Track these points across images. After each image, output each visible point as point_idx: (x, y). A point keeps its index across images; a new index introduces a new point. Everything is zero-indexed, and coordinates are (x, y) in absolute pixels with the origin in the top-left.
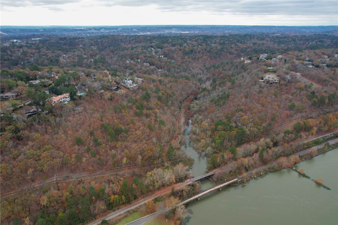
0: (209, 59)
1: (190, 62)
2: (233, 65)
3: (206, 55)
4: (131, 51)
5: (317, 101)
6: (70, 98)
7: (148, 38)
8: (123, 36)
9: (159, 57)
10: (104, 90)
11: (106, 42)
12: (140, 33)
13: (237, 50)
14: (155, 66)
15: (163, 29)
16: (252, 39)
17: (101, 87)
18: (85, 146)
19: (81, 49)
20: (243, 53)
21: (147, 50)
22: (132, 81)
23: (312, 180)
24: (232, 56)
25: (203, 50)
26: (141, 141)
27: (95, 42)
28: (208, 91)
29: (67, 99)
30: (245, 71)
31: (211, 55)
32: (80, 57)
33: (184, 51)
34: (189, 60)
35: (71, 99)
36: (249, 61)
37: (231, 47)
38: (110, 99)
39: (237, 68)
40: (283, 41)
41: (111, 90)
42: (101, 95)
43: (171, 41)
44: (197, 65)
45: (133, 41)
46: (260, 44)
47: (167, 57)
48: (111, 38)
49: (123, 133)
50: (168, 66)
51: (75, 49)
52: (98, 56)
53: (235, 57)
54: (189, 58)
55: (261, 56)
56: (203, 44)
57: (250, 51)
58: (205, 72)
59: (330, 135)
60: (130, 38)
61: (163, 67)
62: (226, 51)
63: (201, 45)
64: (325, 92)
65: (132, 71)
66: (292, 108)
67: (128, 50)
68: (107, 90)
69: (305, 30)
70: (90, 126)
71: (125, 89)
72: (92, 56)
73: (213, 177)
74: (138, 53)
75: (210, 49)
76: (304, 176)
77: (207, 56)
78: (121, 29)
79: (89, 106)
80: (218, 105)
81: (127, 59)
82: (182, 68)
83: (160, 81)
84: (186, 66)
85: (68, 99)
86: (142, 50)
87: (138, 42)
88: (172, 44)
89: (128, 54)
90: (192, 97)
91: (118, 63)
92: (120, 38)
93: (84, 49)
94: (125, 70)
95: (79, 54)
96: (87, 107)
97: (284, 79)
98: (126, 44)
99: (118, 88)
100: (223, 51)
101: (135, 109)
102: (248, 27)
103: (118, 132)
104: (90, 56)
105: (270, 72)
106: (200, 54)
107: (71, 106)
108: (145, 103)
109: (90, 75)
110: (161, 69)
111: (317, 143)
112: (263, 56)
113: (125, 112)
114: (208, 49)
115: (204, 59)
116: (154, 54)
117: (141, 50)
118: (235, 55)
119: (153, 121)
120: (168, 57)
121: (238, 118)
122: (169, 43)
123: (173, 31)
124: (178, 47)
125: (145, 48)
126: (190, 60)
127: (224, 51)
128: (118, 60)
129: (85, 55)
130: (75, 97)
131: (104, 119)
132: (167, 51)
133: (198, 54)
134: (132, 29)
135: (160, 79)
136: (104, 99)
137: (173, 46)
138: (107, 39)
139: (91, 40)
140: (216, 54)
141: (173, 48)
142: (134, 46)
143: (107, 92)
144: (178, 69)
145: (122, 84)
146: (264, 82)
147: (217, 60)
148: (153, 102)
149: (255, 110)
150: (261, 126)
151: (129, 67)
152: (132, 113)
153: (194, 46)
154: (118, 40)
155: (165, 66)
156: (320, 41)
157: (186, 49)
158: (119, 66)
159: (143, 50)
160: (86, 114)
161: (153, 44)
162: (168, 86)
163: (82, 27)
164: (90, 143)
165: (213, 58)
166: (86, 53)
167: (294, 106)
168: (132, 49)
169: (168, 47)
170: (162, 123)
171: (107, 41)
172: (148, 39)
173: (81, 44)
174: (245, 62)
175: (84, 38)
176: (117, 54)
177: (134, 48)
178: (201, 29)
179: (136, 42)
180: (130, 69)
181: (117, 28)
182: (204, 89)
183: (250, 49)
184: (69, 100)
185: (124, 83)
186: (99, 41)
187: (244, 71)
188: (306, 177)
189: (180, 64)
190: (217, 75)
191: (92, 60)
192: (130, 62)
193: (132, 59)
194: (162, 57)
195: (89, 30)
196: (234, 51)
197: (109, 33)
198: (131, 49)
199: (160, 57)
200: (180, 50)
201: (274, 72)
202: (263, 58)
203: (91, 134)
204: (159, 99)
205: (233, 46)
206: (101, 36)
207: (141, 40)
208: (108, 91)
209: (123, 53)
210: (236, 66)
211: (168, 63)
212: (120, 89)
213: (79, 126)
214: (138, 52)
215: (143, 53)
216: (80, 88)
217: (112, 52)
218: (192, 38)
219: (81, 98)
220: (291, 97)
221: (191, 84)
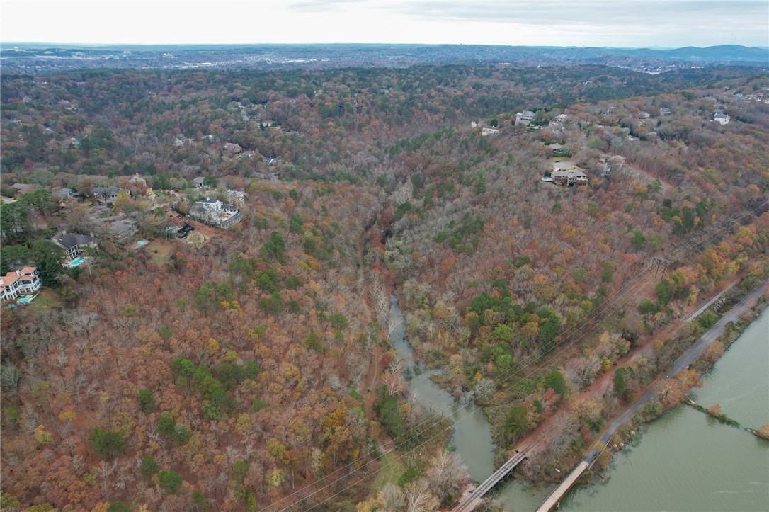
0: (386, 127)
1: (342, 137)
2: (456, 141)
3: (377, 117)
4: (182, 112)
5: (681, 222)
6: (38, 279)
7: (217, 76)
8: (144, 72)
9: (262, 126)
10: (145, 238)
11: (104, 89)
12: (184, 65)
13: (444, 103)
14: (257, 150)
15: (241, 53)
16: (465, 74)
17: (136, 231)
18: (131, 454)
19: (31, 110)
20: (458, 109)
21: (226, 109)
22: (221, 203)
23: (746, 429)
24: (436, 117)
25: (367, 105)
26: (303, 394)
27: (68, 88)
28: (418, 211)
29: (29, 286)
30: (492, 155)
31: (388, 117)
32: (33, 134)
33: (323, 109)
34: (338, 130)
35: (43, 285)
36: (494, 130)
37: (430, 96)
38: (173, 266)
39: (467, 147)
40: (529, 79)
41: (170, 236)
42: (143, 256)
43: (282, 83)
44: (360, 142)
45: (178, 85)
46: (489, 88)
47: (280, 124)
48: (117, 78)
49: (247, 381)
50: (291, 150)
51: (10, 109)
52: (88, 130)
53: (444, 119)
54: (338, 125)
55: (518, 118)
56: (364, 90)
57: (474, 103)
58: (387, 161)
59: (720, 298)
60: (168, 76)
61: (280, 151)
62: (419, 104)
63: (359, 92)
64: (688, 198)
65: (198, 168)
66: (638, 244)
67: (172, 109)
68: (156, 237)
69: (547, 55)
70: (132, 375)
71: (207, 227)
72: (70, 129)
73: (524, 468)
74: (204, 117)
75: (385, 102)
76: (723, 420)
77: (380, 119)
78: (130, 52)
79: (114, 302)
80: (462, 250)
81: (174, 133)
82: (328, 153)
83: (293, 194)
84: (334, 146)
85: (34, 286)
86: (212, 108)
87: (191, 86)
88: (288, 92)
89: (175, 121)
90: (377, 230)
91: (150, 147)
92: (142, 77)
93: (39, 109)
94: (175, 165)
95: (28, 125)
96: (109, 306)
97: (596, 172)
98: (161, 93)
99: (186, 229)
100: (412, 105)
101: (257, 291)
102: (434, 48)
103: (231, 377)
104: (63, 130)
105: (558, 157)
106: (362, 114)
107: (47, 307)
108: (278, 268)
109: (91, 196)
110: (274, 157)
111: (706, 323)
112: (524, 117)
113: (232, 307)
114: (379, 100)
115: (375, 127)
116: (246, 118)
117: (210, 108)
118: (442, 115)
119: (314, 322)
120: (284, 125)
121: (525, 284)
122: (276, 89)
123: (268, 59)
124: (305, 98)
125: (217, 102)
126: (341, 130)
127: (416, 107)
128: (149, 138)
129: (47, 125)
130: (58, 277)
131: (174, 341)
132: (280, 110)
133: (358, 115)
134: (161, 54)
135: (293, 190)
136: (156, 270)
137: (292, 95)
138: (103, 79)
139: (56, 82)
140: (400, 112)
141: (292, 101)
142: (186, 98)
143: (156, 245)
144: (319, 155)
145: (197, 214)
146: (553, 182)
147: (403, 129)
148: (298, 261)
149: (558, 259)
150: (585, 298)
151: (187, 157)
152: (251, 307)
153: (345, 96)
154: (138, 83)
155: (284, 150)
156: (602, 80)
157: (326, 104)
158: (158, 154)
159: (215, 108)
160: (109, 333)
161: (238, 93)
162: (317, 205)
163: (12, 45)
164: (148, 438)
165: (394, 122)
166: (51, 121)
167: (643, 239)
168: (184, 106)
169: (279, 101)
170: (339, 323)
171: (104, 85)
172: (217, 79)
173: (27, 94)
174: (484, 134)
175: (32, 78)
176: (142, 121)
177: (190, 103)
178: (332, 52)
179: (187, 87)
180: (191, 163)
181: (119, 52)
182: (405, 208)
183: (472, 100)
184: (38, 287)
185: (201, 210)
186: (81, 86)
187: (489, 154)
188: (729, 422)
189: (320, 144)
190: (420, 166)
191: (74, 141)
192: (187, 144)
193: (189, 134)
194: (269, 125)
195: (38, 54)
196: (437, 104)
197: (98, 62)
198: (182, 108)
199: (265, 125)
200: (312, 105)
201: (568, 156)
202: (526, 123)
203: (145, 404)
204: (309, 248)
205: (433, 92)
206: (84, 72)
207: (200, 83)
208: (157, 240)
209: (161, 118)
210: (463, 142)
211: (290, 142)
212: (193, 229)
213: (94, 385)
214: (203, 114)
215: (216, 116)
216: (70, 244)
217: (127, 116)
218: (330, 74)
219: (81, 275)
220: (627, 216)
221: (366, 195)
